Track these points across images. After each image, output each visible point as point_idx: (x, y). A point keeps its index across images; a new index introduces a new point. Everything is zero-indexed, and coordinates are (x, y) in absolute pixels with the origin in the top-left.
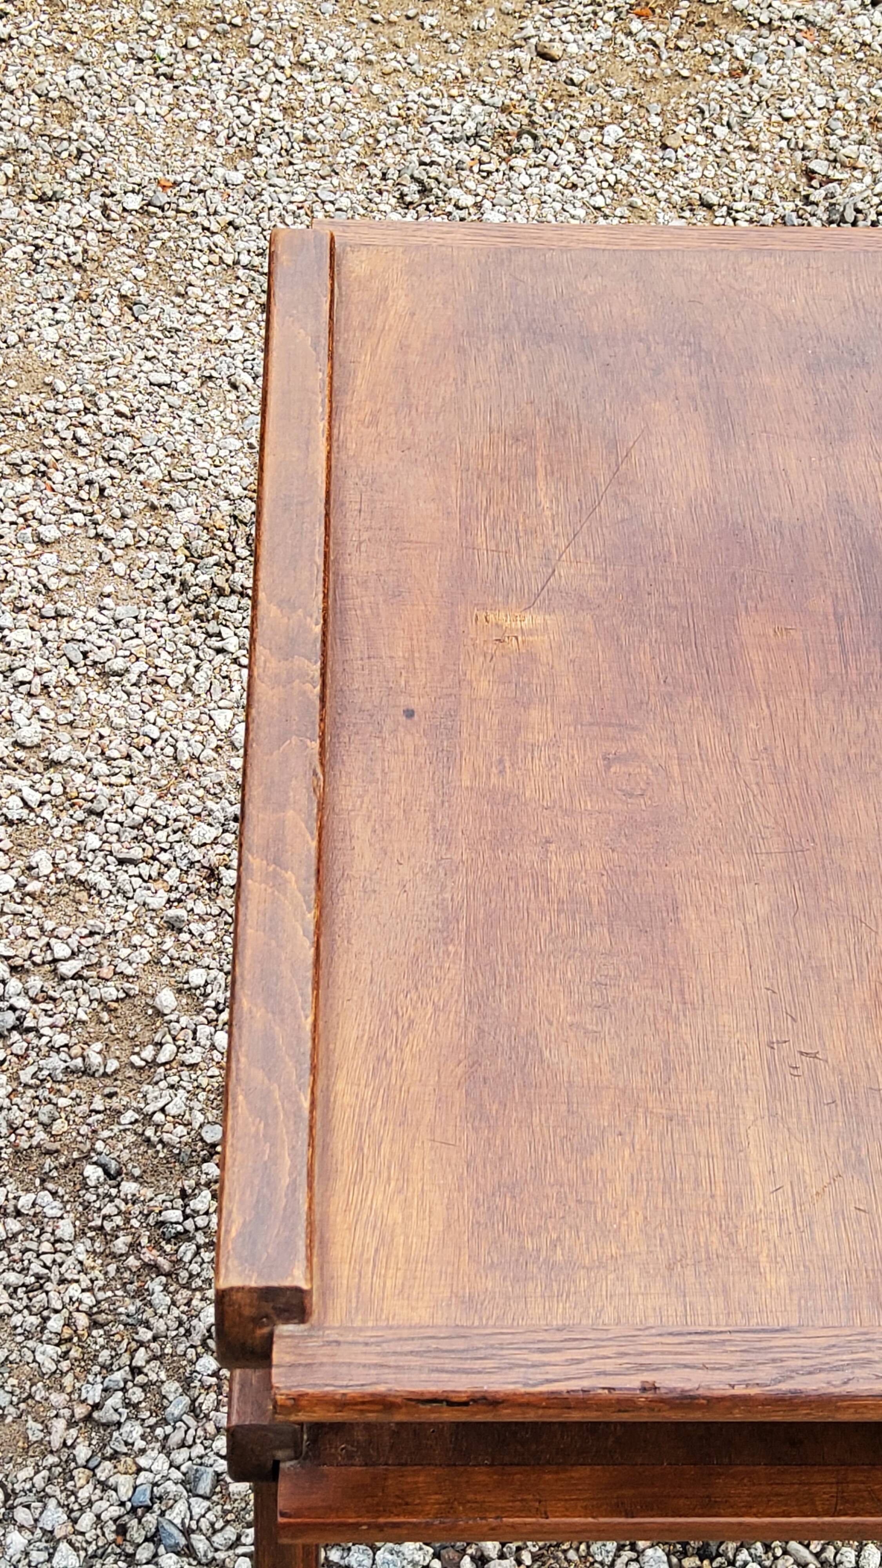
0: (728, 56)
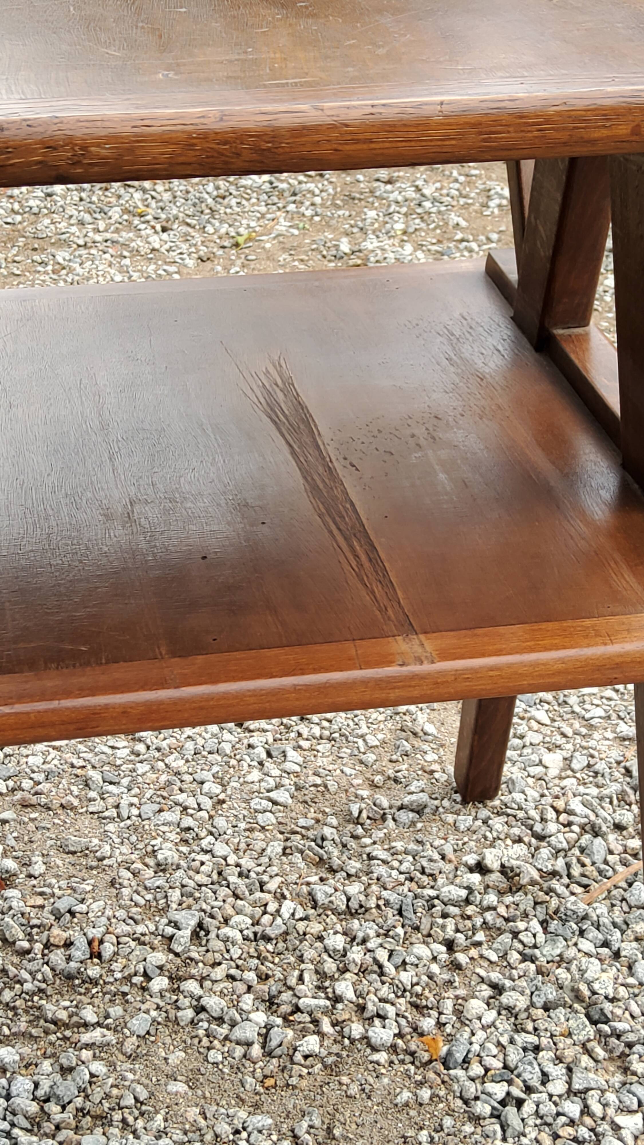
0: (51, 262)
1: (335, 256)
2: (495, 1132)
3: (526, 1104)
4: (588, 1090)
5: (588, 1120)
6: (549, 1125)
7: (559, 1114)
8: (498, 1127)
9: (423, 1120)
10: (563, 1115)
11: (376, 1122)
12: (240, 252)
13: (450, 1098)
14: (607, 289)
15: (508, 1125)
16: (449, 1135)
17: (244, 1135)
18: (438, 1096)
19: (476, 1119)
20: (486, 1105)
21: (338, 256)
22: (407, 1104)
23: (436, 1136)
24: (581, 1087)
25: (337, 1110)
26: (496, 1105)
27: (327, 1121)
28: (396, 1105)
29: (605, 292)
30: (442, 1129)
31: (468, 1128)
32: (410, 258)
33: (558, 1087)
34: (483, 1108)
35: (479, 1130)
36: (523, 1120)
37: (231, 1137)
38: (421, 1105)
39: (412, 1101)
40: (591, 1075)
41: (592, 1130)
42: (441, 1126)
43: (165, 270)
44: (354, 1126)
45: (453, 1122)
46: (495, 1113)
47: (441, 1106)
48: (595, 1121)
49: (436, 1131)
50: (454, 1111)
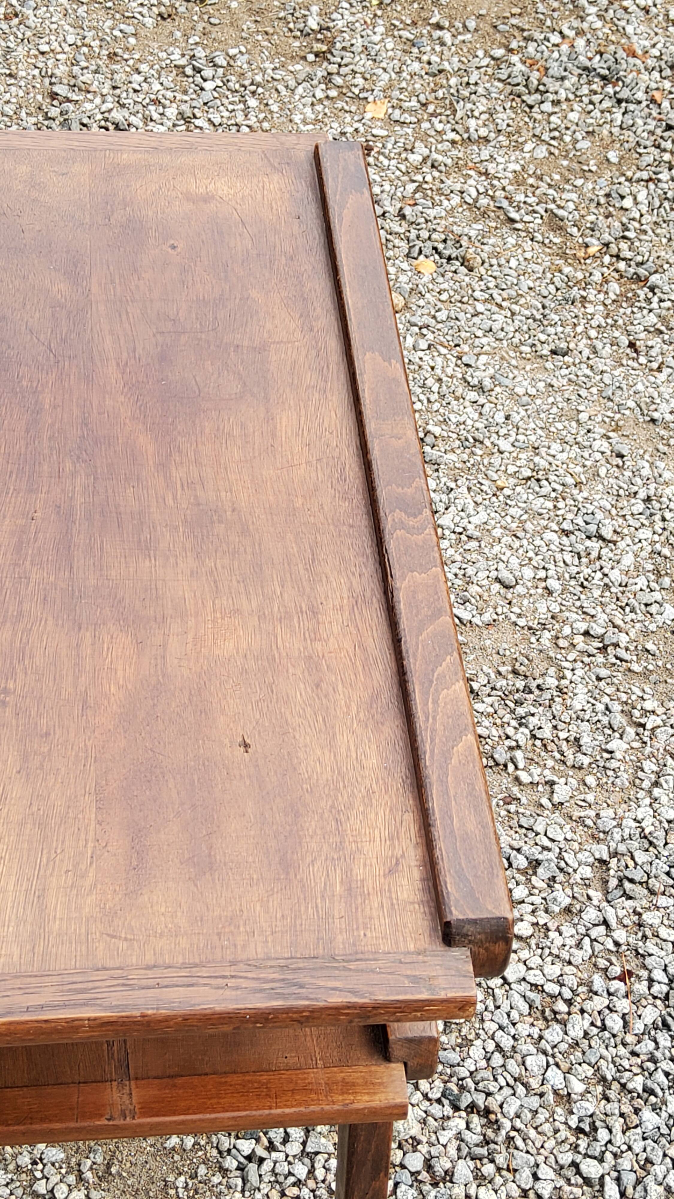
1: (302, 31)
2: (236, 1186)
3: (265, 1163)
4: (317, 1153)
5: (311, 1184)
6: (280, 1184)
7: (290, 1174)
8: (239, 1182)
9: (183, 1165)
10: (293, 1175)
11: (146, 1162)
12: (204, 10)
13: (208, 1148)
14: (569, 125)
15: (248, 1181)
16: (200, 1182)
17: (40, 1166)
18: (199, 1144)
19: (224, 1172)
20: (234, 1161)
21: (304, 32)
22: (173, 1149)
23: (190, 1183)
24: (312, 1151)
25: (118, 1147)
26: (242, 1160)
27: (108, 1158)
28: (165, 1148)
29: (567, 128)
30: (196, 1176)
31: (216, 1179)
32: (377, 47)
33: (294, 1148)
34: (230, 1163)
35: (224, 1181)
36: (260, 1176)
37: (30, 1167)
38: (184, 1150)
39: (177, 1146)
40: (323, 1140)
41: (313, 1191)
42: (196, 1173)
43: (121, 31)
44: (128, 1165)
45: (206, 1171)
46: (241, 1166)
47: (200, 1153)
48: (317, 1183)
49: (191, 1178)
50: (209, 1160)
